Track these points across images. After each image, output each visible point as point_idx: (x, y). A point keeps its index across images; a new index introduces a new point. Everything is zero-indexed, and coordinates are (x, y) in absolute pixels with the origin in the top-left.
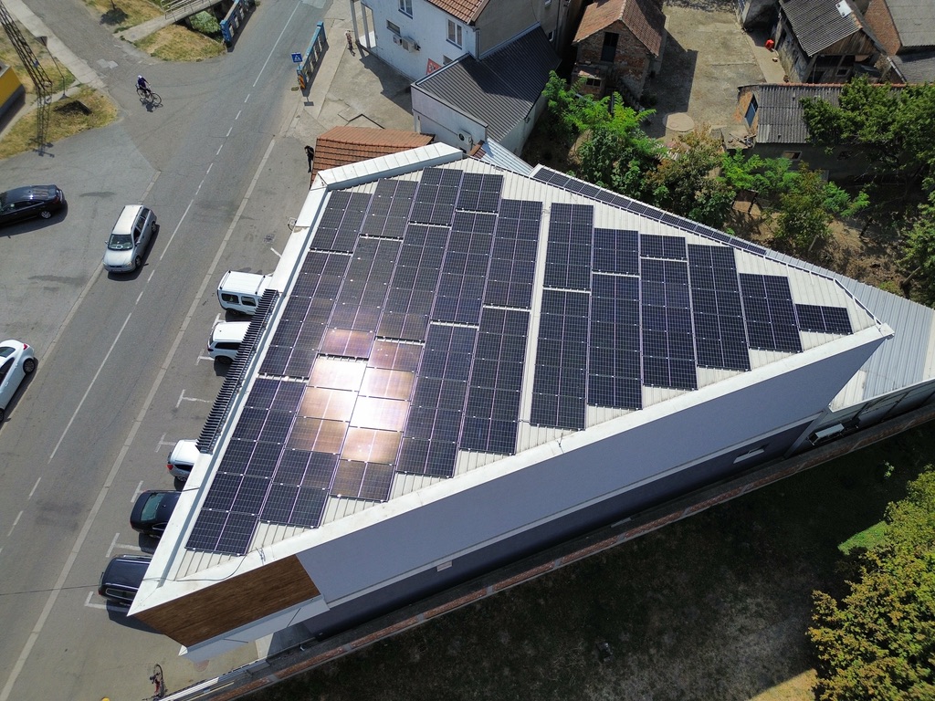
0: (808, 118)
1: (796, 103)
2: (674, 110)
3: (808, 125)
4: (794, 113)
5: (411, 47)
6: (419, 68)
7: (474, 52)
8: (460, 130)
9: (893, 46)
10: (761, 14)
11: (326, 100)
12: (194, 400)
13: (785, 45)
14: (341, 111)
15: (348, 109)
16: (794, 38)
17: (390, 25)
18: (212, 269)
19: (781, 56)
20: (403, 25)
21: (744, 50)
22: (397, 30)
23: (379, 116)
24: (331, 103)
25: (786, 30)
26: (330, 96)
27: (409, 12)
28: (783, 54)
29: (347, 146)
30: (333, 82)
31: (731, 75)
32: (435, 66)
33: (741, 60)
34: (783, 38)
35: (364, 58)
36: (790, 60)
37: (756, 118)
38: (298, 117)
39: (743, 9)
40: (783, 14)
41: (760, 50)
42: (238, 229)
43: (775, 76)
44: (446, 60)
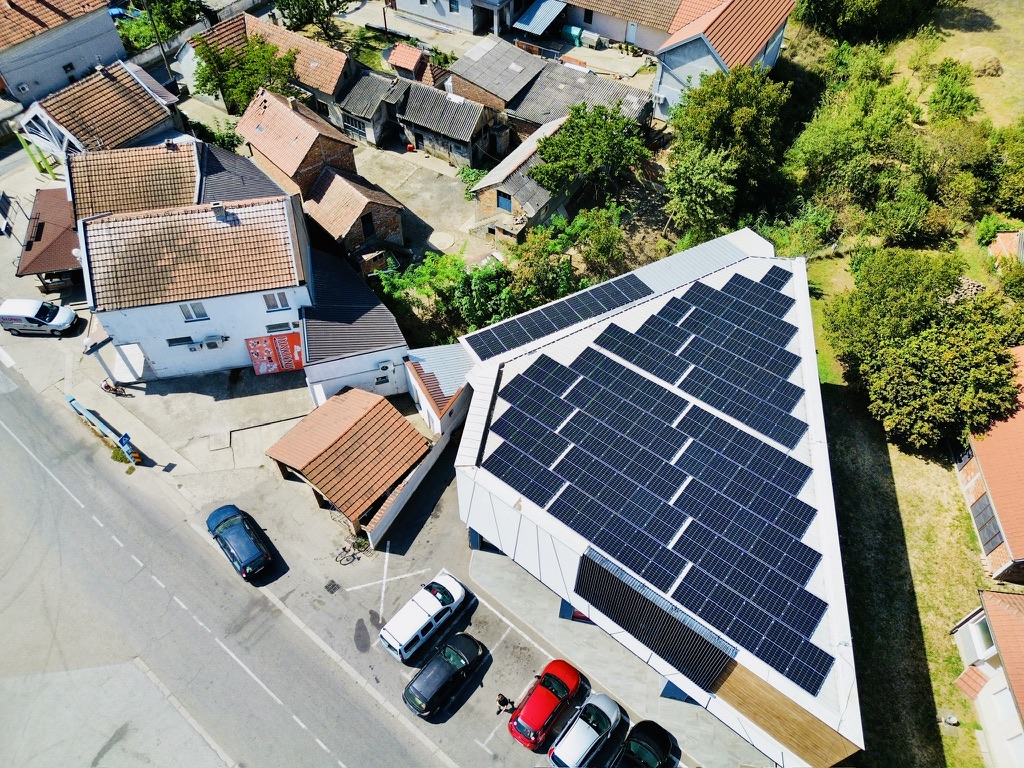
0: (540, 183)
1: (526, 178)
2: (427, 237)
3: (543, 186)
4: (531, 185)
5: (219, 342)
6: (231, 355)
7: (309, 303)
8: (378, 364)
9: (498, 104)
10: (384, 129)
11: (179, 450)
12: (492, 734)
13: (426, 142)
14: (209, 446)
15: (212, 439)
16: (437, 136)
17: (172, 342)
18: (335, 656)
19: (428, 152)
20: (197, 331)
21: (401, 163)
22: (187, 340)
23: (247, 419)
24: (187, 449)
25: (419, 132)
26: (176, 445)
27: (203, 316)
28: (431, 150)
29: (329, 452)
30: (157, 433)
31: (419, 186)
32: (258, 341)
33: (409, 170)
34: (419, 139)
35: (148, 391)
36: (442, 151)
37: (515, 203)
38: (180, 486)
39: (364, 135)
40: (409, 124)
41: (408, 155)
42: (297, 609)
43: (442, 167)
44: (271, 328)
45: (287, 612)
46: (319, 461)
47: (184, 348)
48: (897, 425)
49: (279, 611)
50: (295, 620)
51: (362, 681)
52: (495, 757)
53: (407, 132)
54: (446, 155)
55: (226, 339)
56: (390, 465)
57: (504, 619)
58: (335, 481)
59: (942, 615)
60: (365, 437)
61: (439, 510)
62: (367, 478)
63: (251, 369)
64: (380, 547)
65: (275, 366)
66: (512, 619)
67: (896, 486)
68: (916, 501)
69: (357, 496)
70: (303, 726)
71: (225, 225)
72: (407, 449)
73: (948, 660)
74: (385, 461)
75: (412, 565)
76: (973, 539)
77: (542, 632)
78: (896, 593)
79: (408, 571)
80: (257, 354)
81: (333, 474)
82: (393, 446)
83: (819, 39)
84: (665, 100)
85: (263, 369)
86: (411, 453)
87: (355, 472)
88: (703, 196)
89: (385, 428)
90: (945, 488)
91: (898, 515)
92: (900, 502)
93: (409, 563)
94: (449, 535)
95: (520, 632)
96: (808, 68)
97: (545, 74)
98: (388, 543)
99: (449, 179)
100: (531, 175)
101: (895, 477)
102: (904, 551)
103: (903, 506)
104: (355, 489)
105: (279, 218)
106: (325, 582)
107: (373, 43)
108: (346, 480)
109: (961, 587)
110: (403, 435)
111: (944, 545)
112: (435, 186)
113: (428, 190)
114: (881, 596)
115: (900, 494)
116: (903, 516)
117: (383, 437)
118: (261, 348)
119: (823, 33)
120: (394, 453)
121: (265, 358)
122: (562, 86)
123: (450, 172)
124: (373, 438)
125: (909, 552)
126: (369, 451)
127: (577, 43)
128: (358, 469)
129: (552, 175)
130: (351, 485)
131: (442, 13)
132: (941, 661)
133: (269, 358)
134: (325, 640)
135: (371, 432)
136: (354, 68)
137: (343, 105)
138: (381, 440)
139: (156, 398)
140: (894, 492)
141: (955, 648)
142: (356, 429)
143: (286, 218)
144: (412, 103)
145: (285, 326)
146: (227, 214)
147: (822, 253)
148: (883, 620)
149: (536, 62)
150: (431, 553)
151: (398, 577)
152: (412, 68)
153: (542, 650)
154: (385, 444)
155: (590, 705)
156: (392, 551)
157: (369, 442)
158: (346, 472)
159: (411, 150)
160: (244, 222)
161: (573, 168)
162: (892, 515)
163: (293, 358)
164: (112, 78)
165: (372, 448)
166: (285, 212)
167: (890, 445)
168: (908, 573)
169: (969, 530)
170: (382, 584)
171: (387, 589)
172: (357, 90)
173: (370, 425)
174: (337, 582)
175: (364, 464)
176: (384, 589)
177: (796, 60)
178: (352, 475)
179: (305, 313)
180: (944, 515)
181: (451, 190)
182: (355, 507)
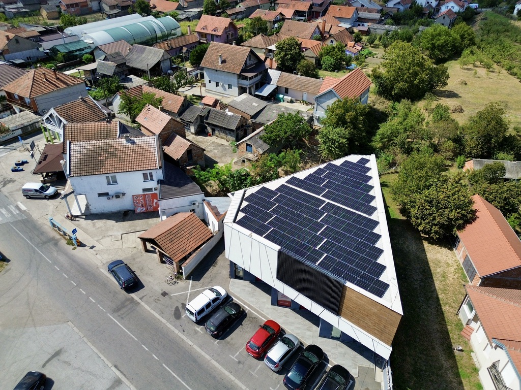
0: (265, 141)
1: (259, 139)
3: (266, 143)
4: (261, 142)
5: (121, 196)
6: (125, 203)
7: (162, 178)
8: (191, 202)
9: (248, 117)
10: (198, 128)
11: (97, 241)
12: (238, 353)
13: (217, 132)
14: (111, 239)
15: (113, 237)
16: (221, 128)
17: (100, 195)
18: (164, 321)
19: (217, 136)
20: (111, 190)
21: (205, 140)
22: (107, 194)
23: (130, 229)
24: (101, 240)
25: (213, 127)
26: (96, 239)
27: (115, 182)
28: (218, 135)
29: (167, 233)
30: (88, 234)
31: (213, 148)
32: (138, 196)
33: (208, 143)
34: (213, 130)
35: (86, 219)
36: (223, 135)
37: (254, 148)
38: (97, 254)
39: (190, 129)
40: (209, 124)
41: (208, 138)
42: (147, 303)
43: (224, 142)
44: (144, 190)
45: (143, 304)
46: (163, 236)
47: (105, 198)
48: (424, 228)
49: (139, 303)
50: (146, 307)
51: (176, 331)
52: (239, 362)
53: (208, 128)
54: (225, 137)
55: (124, 194)
56: (194, 240)
57: (245, 306)
58: (169, 245)
59: (452, 307)
60: (184, 228)
61: (216, 263)
62: (184, 245)
63: (134, 211)
64: (188, 278)
65: (144, 209)
66: (249, 306)
67: (428, 257)
68: (437, 262)
69: (179, 252)
70: (147, 349)
71: (129, 144)
72: (202, 235)
73: (457, 325)
74: (192, 239)
75: (203, 285)
76: (465, 277)
77: (263, 311)
78: (430, 298)
79: (200, 288)
80: (137, 203)
81: (168, 242)
82: (196, 233)
83: (384, 100)
84: (319, 117)
85: (139, 210)
86: (204, 237)
87: (178, 242)
88: (334, 144)
89: (193, 225)
90: (450, 258)
91: (429, 268)
92: (429, 263)
93: (201, 284)
94: (220, 273)
95: (252, 311)
96: (381, 110)
97: (268, 107)
98: (192, 277)
99: (226, 146)
100: (261, 138)
101: (427, 253)
102: (433, 281)
103: (431, 264)
104: (178, 249)
105: (152, 142)
106: (161, 292)
107: (195, 101)
108: (174, 245)
109: (460, 296)
110: (201, 229)
111: (451, 279)
112: (219, 148)
113: (216, 149)
114: (423, 299)
115: (429, 260)
116: (431, 268)
117: (192, 229)
118: (139, 200)
119: (386, 98)
120: (196, 236)
121: (140, 205)
122: (275, 111)
123: (227, 143)
124: (187, 229)
125: (435, 282)
126: (185, 234)
127: (282, 101)
128: (180, 241)
129: (270, 138)
130: (176, 247)
131: (225, 90)
132: (453, 325)
133: (142, 205)
134: (160, 315)
135: (187, 226)
136: (187, 103)
137: (181, 117)
138: (191, 230)
139: (89, 222)
140: (427, 258)
141: (460, 320)
142: (180, 224)
143: (156, 142)
144: (211, 116)
145: (150, 189)
146: (130, 140)
147: (389, 172)
148: (424, 308)
149: (264, 103)
150: (212, 280)
151: (196, 290)
152: (211, 104)
153: (263, 318)
154: (193, 232)
155: (285, 337)
156: (193, 280)
157: (186, 230)
158: (174, 241)
159: (210, 135)
160: (137, 143)
161: (279, 136)
162: (427, 268)
163: (153, 205)
164: (85, 101)
165: (186, 233)
166: (155, 139)
167: (424, 241)
168: (435, 290)
169: (463, 273)
170: (188, 293)
171: (190, 295)
172: (188, 111)
173: (186, 224)
174: (166, 292)
175: (183, 239)
176: (189, 294)
177: (375, 107)
178: (177, 243)
179: (160, 182)
180: (450, 268)
181: (226, 149)
182: (177, 256)
